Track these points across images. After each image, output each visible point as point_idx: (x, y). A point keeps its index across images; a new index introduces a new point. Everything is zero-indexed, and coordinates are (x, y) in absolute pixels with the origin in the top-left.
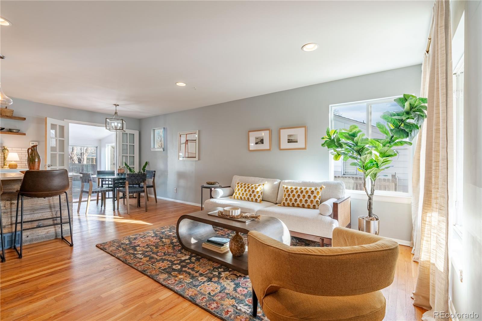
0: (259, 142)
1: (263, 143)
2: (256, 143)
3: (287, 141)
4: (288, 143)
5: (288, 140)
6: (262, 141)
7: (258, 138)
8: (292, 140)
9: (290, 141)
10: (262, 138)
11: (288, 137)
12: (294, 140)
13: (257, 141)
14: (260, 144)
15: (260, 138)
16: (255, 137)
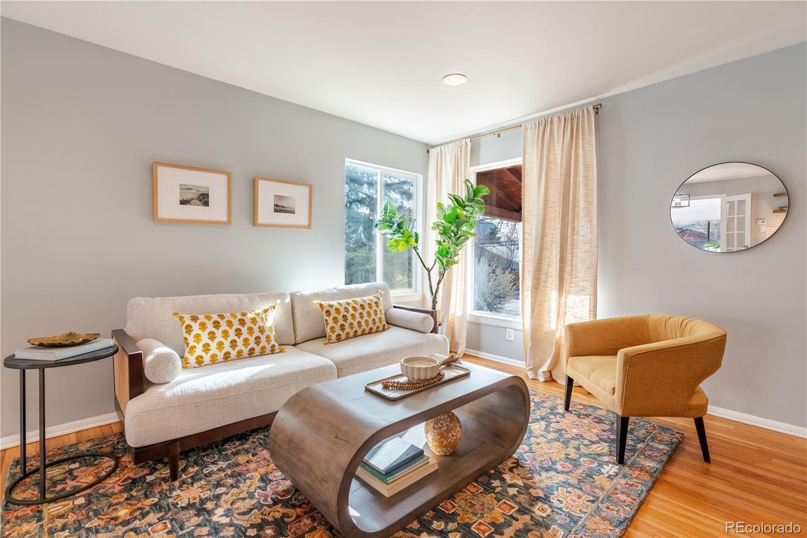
0: (192, 200)
1: (206, 204)
2: (184, 202)
3: (273, 208)
4: (275, 211)
5: (275, 205)
6: (204, 199)
7: (191, 189)
8: (283, 207)
9: (278, 209)
10: (203, 191)
11: (275, 199)
12: (287, 207)
13: (188, 197)
14: (195, 205)
15: (199, 191)
16: (180, 185)
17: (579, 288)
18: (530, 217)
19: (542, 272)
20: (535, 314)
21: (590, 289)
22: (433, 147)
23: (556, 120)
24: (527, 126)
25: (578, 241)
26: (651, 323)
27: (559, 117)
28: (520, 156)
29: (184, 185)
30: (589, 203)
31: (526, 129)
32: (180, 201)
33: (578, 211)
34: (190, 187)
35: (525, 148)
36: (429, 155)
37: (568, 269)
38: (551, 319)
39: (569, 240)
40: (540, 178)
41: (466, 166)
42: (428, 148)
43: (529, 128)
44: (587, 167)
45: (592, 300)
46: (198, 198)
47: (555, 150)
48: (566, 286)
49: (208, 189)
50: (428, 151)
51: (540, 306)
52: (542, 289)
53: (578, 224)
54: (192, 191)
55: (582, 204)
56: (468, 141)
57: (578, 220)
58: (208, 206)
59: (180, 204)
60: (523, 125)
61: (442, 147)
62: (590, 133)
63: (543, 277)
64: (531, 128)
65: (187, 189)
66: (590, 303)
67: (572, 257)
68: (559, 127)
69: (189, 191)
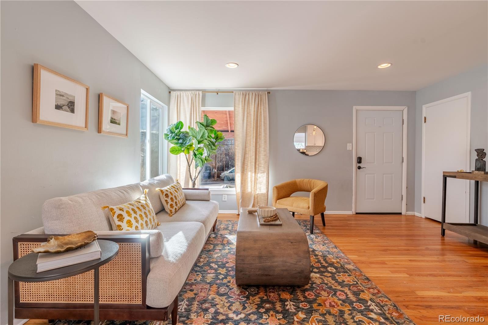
0: (64, 106)
1: (73, 111)
2: (58, 107)
3: (110, 119)
4: (111, 122)
5: (111, 117)
6: (71, 106)
7: (63, 96)
8: (115, 119)
9: (113, 121)
10: (71, 99)
11: (111, 113)
12: (117, 120)
13: (61, 103)
14: (65, 111)
15: (68, 98)
16: (56, 91)
17: (262, 171)
18: (237, 138)
19: (245, 165)
20: (243, 185)
21: (266, 171)
22: (174, 90)
23: (251, 94)
24: (236, 93)
25: (261, 150)
26: (298, 182)
27: (252, 93)
28: (233, 107)
29: (59, 91)
30: (265, 134)
31: (235, 94)
32: (56, 105)
33: (261, 137)
34: (62, 94)
35: (235, 104)
36: (170, 94)
37: (257, 163)
38: (249, 187)
39: (258, 149)
40: (243, 120)
41: (199, 107)
42: (170, 91)
43: (237, 94)
44: (265, 118)
45: (267, 176)
46: (68, 105)
47: (250, 108)
48: (257, 170)
49: (75, 98)
50: (170, 92)
51: (245, 181)
52: (246, 173)
53: (261, 143)
54: (64, 98)
55: (263, 134)
56: (201, 93)
57: (261, 141)
58: (74, 113)
59: (55, 109)
60: (234, 92)
61: (182, 92)
62: (266, 103)
63: (246, 167)
64: (238, 95)
65: (61, 95)
66: (266, 177)
67: (259, 157)
68: (252, 98)
69: (61, 97)
